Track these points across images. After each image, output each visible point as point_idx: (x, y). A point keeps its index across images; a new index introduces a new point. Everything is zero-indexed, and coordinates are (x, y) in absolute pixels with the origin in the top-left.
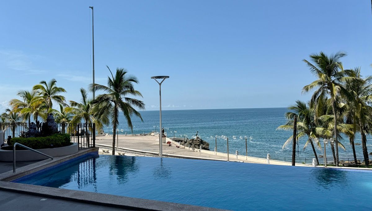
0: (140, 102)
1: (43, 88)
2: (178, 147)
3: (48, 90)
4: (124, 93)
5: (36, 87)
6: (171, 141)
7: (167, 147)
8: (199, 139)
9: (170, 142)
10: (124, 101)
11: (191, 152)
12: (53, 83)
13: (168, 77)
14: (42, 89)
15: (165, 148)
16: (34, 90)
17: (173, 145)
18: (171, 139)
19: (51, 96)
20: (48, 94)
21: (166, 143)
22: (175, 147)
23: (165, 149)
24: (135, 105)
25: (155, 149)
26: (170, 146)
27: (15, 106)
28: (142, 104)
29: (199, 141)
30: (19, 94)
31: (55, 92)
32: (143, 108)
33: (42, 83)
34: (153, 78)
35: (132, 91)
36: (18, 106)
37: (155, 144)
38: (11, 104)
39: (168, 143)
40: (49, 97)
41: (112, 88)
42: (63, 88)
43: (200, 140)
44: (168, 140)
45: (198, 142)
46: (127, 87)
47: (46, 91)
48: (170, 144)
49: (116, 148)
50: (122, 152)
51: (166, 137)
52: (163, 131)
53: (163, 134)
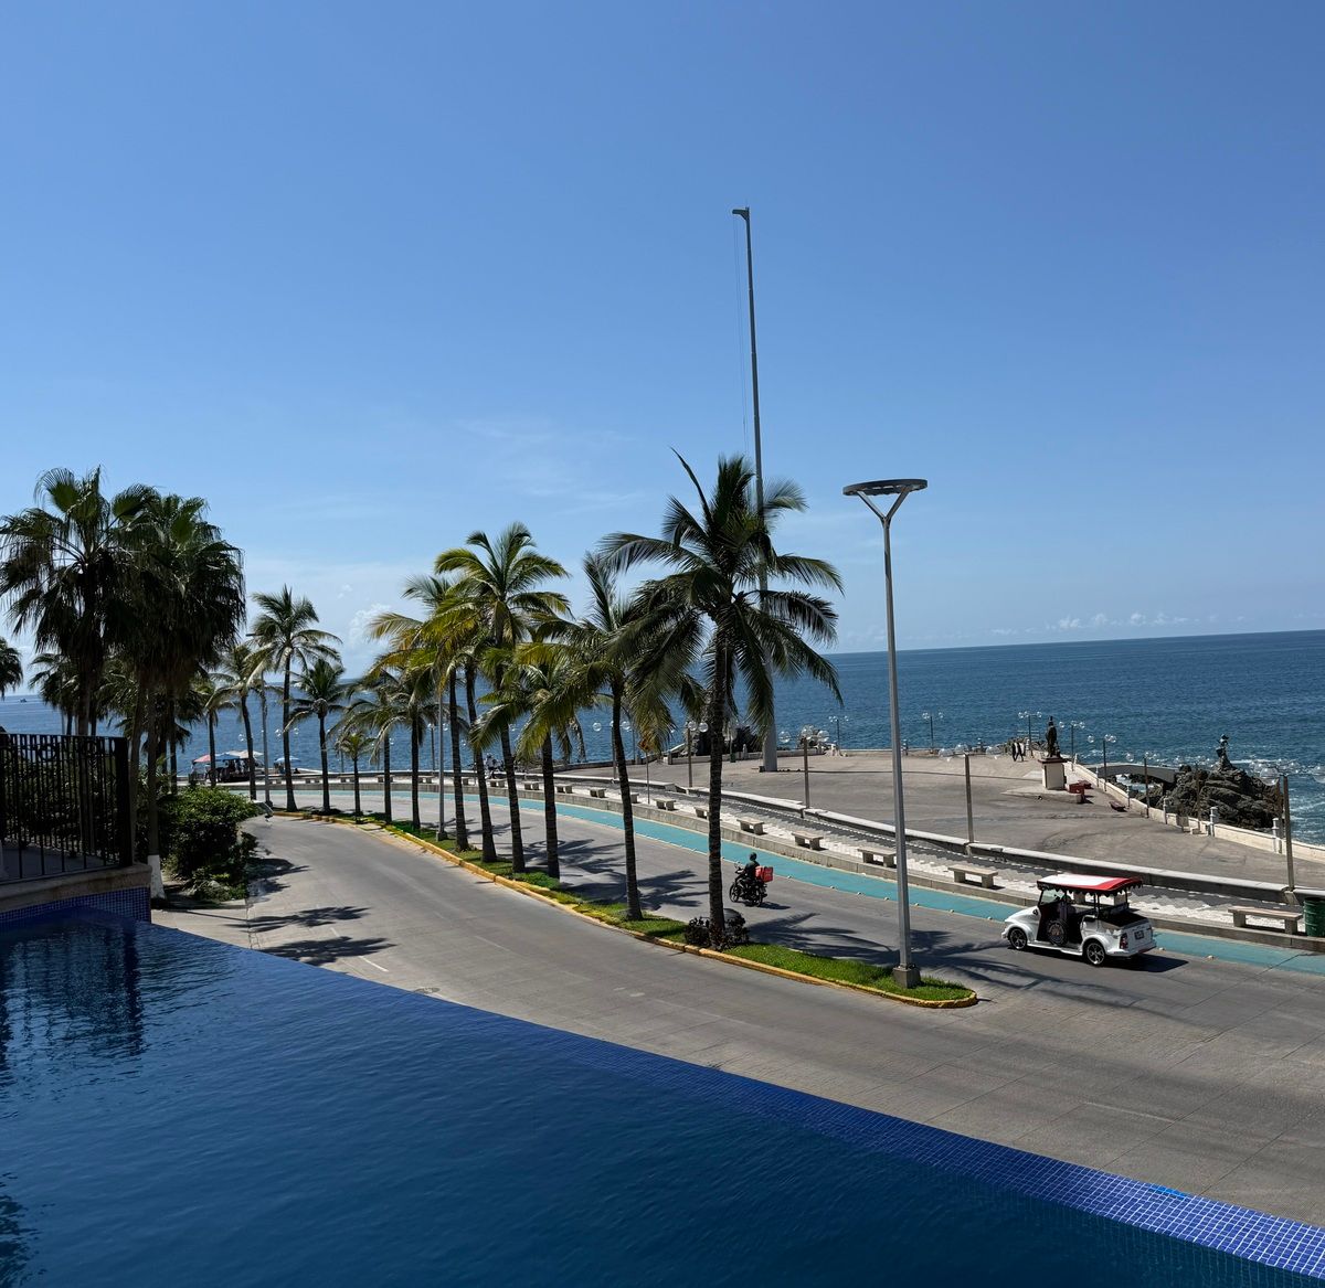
1: (473, 561)
2: (1121, 809)
3: (497, 571)
5: (449, 561)
6: (1092, 778)
7: (1066, 806)
8: (1231, 772)
9: (1088, 786)
10: (757, 605)
11: (1165, 835)
12: (517, 539)
13: (922, 484)
14: (473, 568)
15: (1056, 813)
16: (443, 570)
17: (1098, 799)
18: (1093, 770)
19: (508, 595)
20: (495, 587)
21: (1067, 786)
22: (1103, 808)
23: (1054, 817)
25: (1008, 819)
26: (1083, 800)
27: (403, 642)
29: (1231, 779)
30: (410, 591)
31: (522, 578)
33: (474, 543)
34: (854, 493)
37: (1018, 791)
38: (380, 632)
39: (1074, 788)
40: (503, 598)
42: (554, 558)
43: (1239, 778)
44: (1076, 773)
45: (1228, 783)
47: (488, 576)
48: (1087, 792)
49: (800, 811)
50: (809, 835)
51: (1065, 761)
52: (1052, 736)
53: (1052, 750)
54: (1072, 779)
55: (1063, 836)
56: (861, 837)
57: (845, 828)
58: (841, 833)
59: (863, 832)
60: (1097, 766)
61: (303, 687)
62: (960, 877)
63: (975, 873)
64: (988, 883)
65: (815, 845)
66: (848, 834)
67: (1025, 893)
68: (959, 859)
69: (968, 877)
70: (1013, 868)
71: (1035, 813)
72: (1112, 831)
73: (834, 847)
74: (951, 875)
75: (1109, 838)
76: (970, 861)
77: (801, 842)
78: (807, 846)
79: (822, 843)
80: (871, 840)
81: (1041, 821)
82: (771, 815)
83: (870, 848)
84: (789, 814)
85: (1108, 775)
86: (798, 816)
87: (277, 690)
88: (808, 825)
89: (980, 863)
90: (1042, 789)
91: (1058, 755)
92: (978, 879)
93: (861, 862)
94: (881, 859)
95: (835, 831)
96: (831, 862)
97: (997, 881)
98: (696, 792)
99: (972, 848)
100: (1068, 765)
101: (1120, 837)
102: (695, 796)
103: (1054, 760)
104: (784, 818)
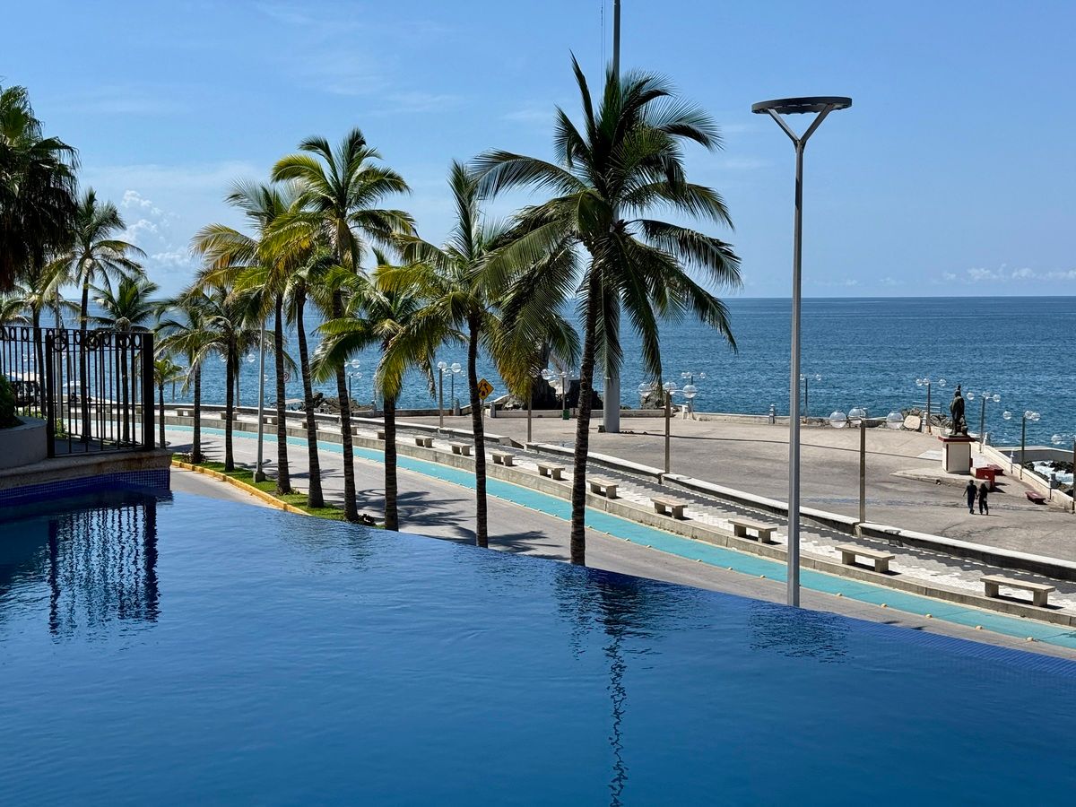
0: (718, 244)
1: (316, 173)
2: (1040, 501)
3: (337, 184)
4: (639, 198)
5: (287, 170)
6: (1005, 463)
9: (1000, 472)
10: (639, 236)
12: (355, 143)
13: (846, 102)
14: (313, 179)
15: (958, 501)
16: (277, 180)
17: (1011, 488)
18: (1007, 454)
19: (349, 211)
20: (335, 201)
21: (973, 471)
22: (1019, 499)
23: (954, 506)
24: (695, 263)
25: (899, 503)
27: (219, 257)
28: (729, 254)
30: (233, 197)
31: (364, 193)
32: (734, 277)
33: (309, 149)
34: (766, 112)
35: (677, 190)
36: (232, 259)
37: (911, 472)
38: (204, 246)
39: (981, 473)
40: (342, 215)
41: (578, 170)
42: (397, 171)
44: (984, 455)
46: (652, 163)
47: (329, 188)
48: (998, 479)
49: (658, 476)
50: (671, 502)
51: (973, 440)
52: (959, 408)
53: (957, 426)
54: (979, 463)
55: (967, 528)
56: (730, 509)
57: (711, 498)
58: (707, 503)
59: (732, 503)
60: (1013, 449)
61: (106, 304)
62: (849, 558)
63: (867, 555)
64: (882, 567)
65: (678, 514)
66: (714, 504)
67: (926, 581)
68: (848, 540)
69: (858, 559)
70: (912, 553)
71: (932, 500)
72: (1029, 525)
73: (699, 516)
74: (839, 555)
75: (1024, 533)
76: (859, 542)
77: (661, 509)
78: (668, 514)
79: (686, 513)
80: (742, 512)
81: (939, 509)
82: (624, 478)
83: (742, 520)
84: (645, 478)
85: (1025, 460)
86: (655, 481)
87: (73, 306)
88: (667, 492)
89: (872, 546)
90: (941, 472)
91: (965, 432)
92: (872, 563)
93: (732, 536)
94: (755, 533)
95: (699, 500)
96: (697, 533)
97: (892, 566)
98: (536, 448)
99: (862, 528)
100: (975, 446)
101: (1037, 533)
102: (534, 451)
103: (960, 437)
104: (640, 483)
